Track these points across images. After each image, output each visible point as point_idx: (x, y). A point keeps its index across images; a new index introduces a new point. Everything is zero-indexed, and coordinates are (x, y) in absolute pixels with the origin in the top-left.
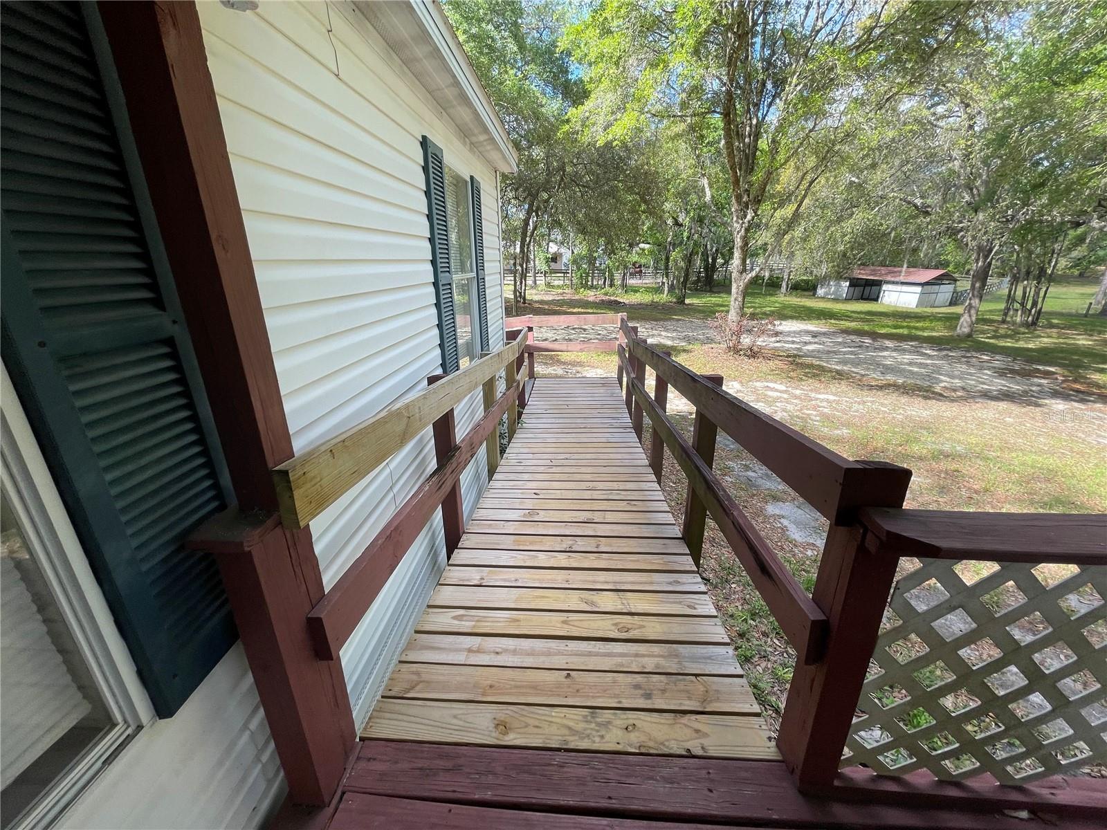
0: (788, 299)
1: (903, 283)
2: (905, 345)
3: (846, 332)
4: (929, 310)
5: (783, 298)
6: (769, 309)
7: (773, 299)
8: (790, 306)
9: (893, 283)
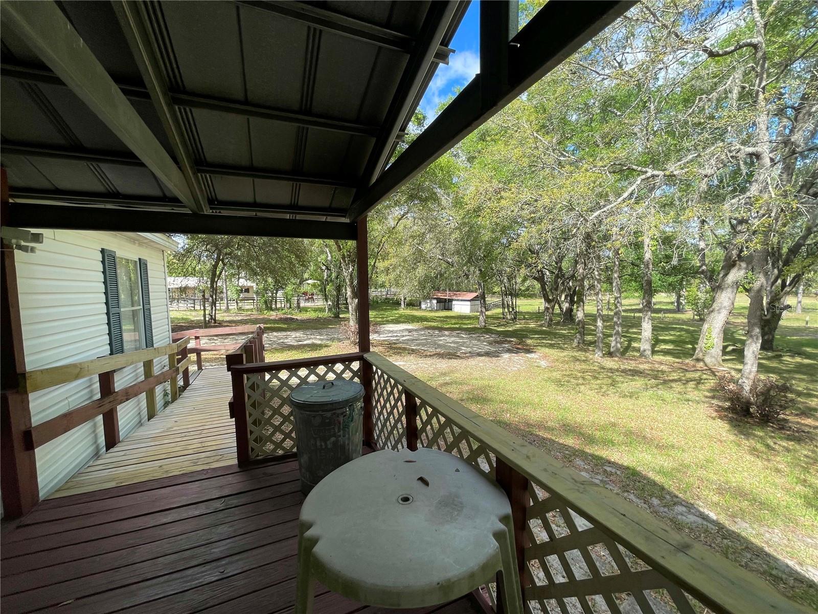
0: (405, 311)
1: (461, 300)
2: (454, 333)
3: (428, 328)
4: (473, 314)
6: (391, 318)
7: (396, 312)
8: (404, 316)
9: (458, 300)
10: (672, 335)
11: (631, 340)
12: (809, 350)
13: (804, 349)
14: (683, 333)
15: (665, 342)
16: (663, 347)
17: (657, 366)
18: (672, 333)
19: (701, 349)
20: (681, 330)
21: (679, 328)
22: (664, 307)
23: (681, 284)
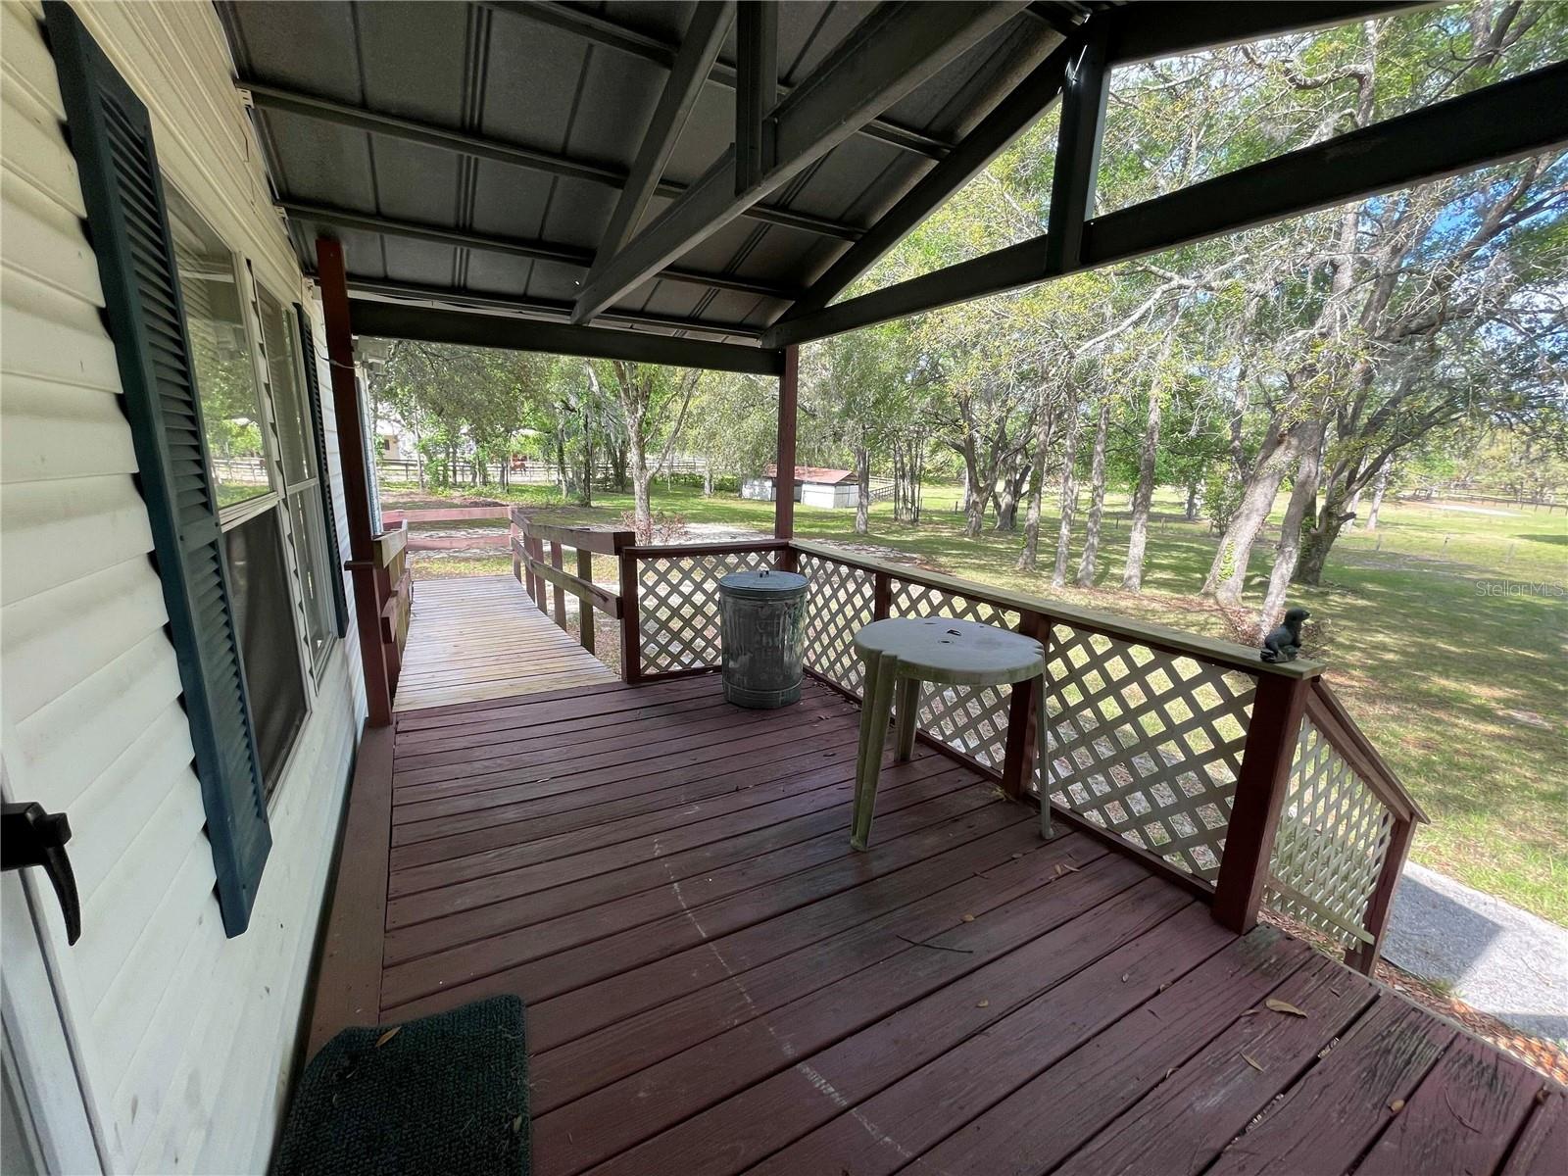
0: (713, 500)
1: (818, 484)
4: (844, 510)
5: (707, 500)
6: (690, 511)
7: (696, 501)
8: (714, 508)
9: (811, 483)
10: (1173, 557)
11: (1109, 563)
12: (1370, 586)
13: (1364, 584)
14: (1191, 554)
15: (1162, 568)
16: (1159, 575)
17: (1145, 602)
18: (1175, 554)
19: (1214, 578)
20: (1189, 549)
21: (1187, 547)
22: (1167, 512)
23: (1199, 470)
